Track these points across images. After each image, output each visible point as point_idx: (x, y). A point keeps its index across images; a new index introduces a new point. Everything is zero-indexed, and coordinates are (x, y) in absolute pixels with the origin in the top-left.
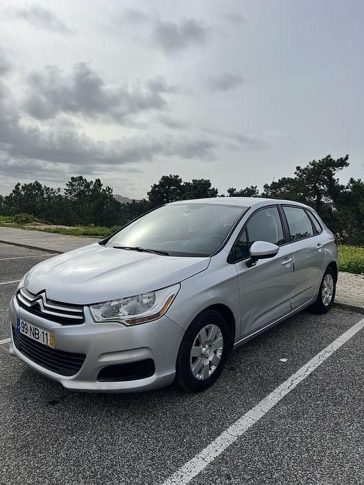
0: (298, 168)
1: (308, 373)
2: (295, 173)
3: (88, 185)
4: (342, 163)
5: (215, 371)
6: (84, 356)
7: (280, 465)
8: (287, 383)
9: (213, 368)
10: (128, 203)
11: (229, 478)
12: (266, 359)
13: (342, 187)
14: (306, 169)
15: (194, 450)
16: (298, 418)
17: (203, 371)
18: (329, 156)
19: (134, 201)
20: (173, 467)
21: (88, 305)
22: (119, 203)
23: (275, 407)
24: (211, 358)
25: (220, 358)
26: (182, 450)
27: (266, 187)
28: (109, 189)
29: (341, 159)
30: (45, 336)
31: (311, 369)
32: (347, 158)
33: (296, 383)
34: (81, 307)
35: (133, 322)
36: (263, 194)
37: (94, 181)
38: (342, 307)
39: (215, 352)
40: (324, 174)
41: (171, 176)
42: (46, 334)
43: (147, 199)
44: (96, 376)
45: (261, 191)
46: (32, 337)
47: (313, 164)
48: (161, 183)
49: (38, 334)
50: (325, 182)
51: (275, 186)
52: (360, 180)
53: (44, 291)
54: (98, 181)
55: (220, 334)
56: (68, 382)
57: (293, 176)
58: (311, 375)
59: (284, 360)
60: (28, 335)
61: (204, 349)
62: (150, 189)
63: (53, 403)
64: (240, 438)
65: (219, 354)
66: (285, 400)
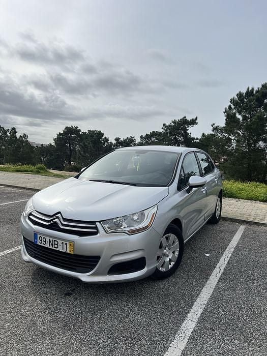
0: (164, 125)
1: (226, 262)
2: (163, 128)
3: (5, 132)
4: (193, 122)
5: (174, 265)
6: (98, 258)
7: (239, 319)
8: (217, 270)
9: (173, 263)
10: (37, 146)
11: (213, 330)
12: (196, 255)
13: (193, 138)
14: (169, 126)
15: (183, 316)
16: (235, 290)
17: (165, 266)
18: (185, 117)
19: (42, 145)
20: (176, 328)
21: (100, 222)
22: (33, 147)
23: (217, 284)
24: (170, 257)
25: (177, 256)
26: (175, 316)
27: (141, 137)
28: (25, 135)
29: (193, 119)
30: (65, 246)
31: (227, 260)
32: (196, 119)
33: (222, 268)
34: (94, 223)
35: (133, 232)
36: (140, 142)
37: (10, 129)
38: (226, 219)
39: (174, 253)
40: (182, 129)
41: (72, 127)
42: (66, 244)
43: (53, 144)
44: (107, 272)
45: (138, 140)
46: (51, 247)
47: (174, 122)
48: (64, 131)
49: (57, 245)
50: (182, 135)
51: (148, 137)
52: (203, 135)
53: (59, 213)
54: (14, 129)
55: (177, 240)
56: (85, 277)
57: (161, 130)
58: (228, 263)
59: (208, 255)
60: (47, 246)
61: (165, 251)
62: (56, 137)
63: (69, 294)
64: (207, 305)
65: (177, 254)
66: (221, 280)
